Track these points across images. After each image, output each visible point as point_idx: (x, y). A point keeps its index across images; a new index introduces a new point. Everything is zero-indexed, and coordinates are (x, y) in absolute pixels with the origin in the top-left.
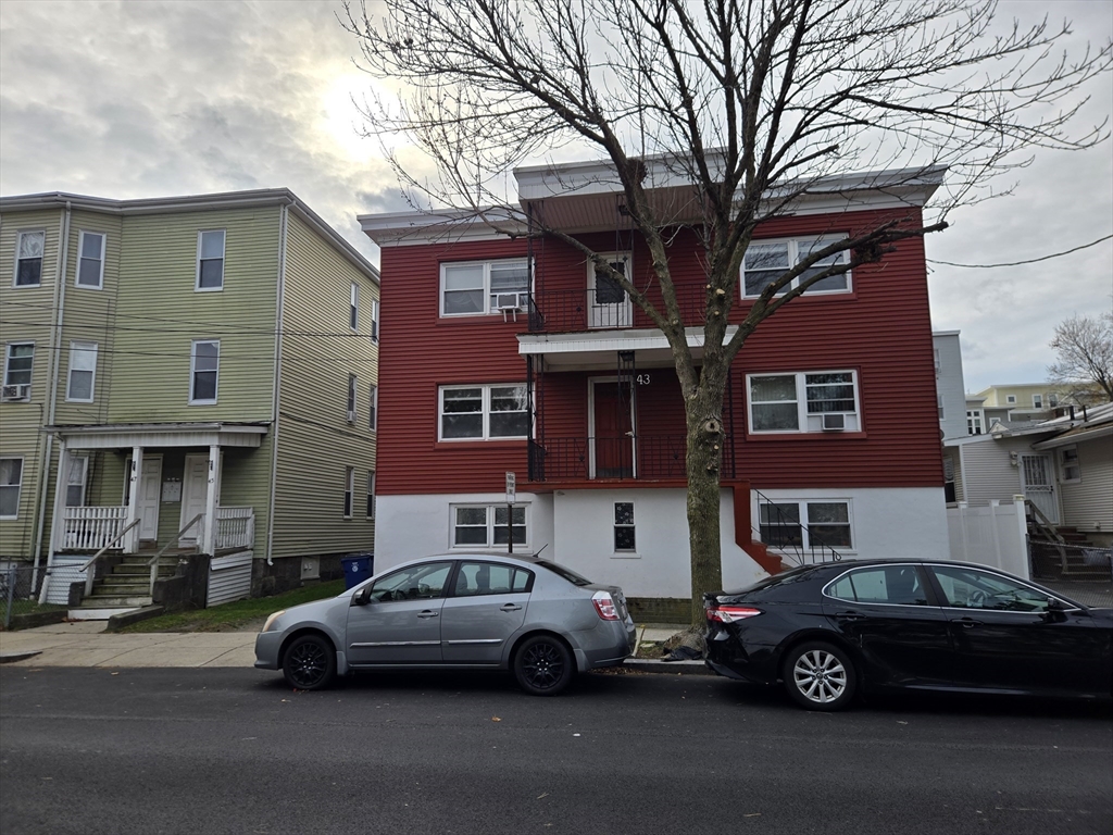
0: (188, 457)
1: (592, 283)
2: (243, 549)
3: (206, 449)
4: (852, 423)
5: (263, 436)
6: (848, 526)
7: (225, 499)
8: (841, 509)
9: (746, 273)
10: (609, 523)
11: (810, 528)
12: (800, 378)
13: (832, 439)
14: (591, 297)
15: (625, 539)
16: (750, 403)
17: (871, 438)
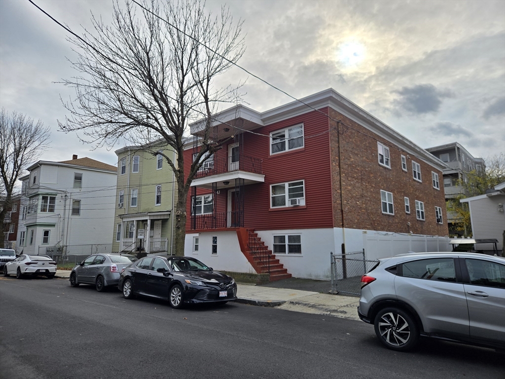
0: (155, 222)
1: (230, 154)
2: (165, 251)
3: (147, 220)
4: (302, 202)
5: (170, 214)
6: (300, 245)
7: (162, 235)
8: (298, 238)
9: (272, 145)
10: (211, 244)
11: (289, 246)
12: (287, 185)
13: (296, 209)
14: (230, 159)
15: (215, 250)
16: (271, 196)
17: (308, 208)
